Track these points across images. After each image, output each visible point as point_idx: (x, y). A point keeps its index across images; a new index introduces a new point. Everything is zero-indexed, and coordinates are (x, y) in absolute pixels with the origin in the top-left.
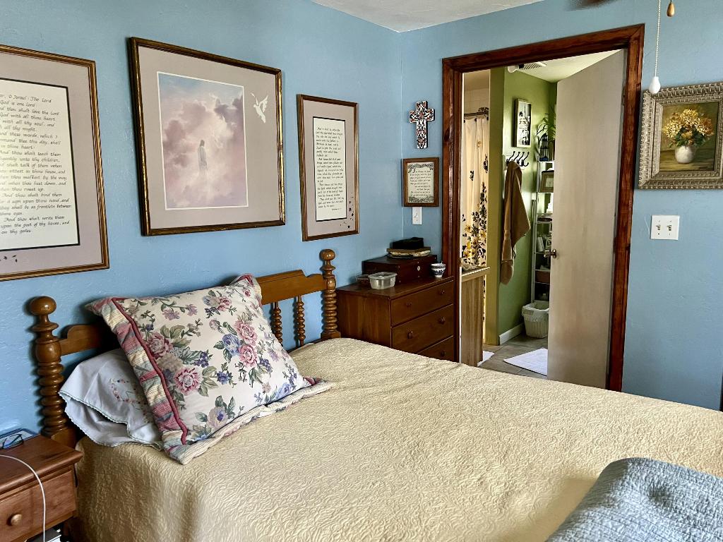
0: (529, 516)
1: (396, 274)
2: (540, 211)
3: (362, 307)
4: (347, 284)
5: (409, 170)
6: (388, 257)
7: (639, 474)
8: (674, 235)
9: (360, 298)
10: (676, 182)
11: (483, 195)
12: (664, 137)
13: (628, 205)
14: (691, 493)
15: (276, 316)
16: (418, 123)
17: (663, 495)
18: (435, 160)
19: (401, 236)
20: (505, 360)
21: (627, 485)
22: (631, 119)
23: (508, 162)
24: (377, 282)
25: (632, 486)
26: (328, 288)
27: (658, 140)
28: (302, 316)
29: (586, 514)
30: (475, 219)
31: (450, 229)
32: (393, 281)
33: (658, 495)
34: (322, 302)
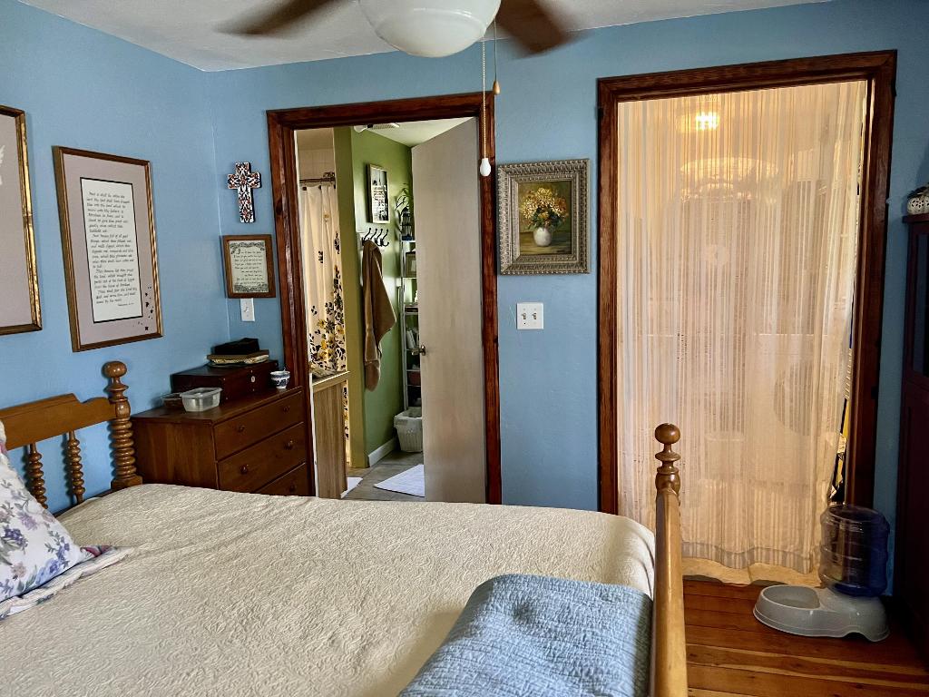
0: (389, 669)
1: (220, 390)
2: (407, 300)
3: (173, 437)
4: (149, 407)
5: (231, 250)
6: (210, 366)
7: (503, 593)
8: (539, 324)
9: (168, 426)
10: (537, 267)
11: (336, 281)
12: (522, 217)
13: (492, 292)
14: (553, 603)
15: (33, 464)
16: (239, 190)
17: (527, 611)
18: (267, 238)
19: (227, 338)
20: (376, 485)
21: (491, 608)
22: (488, 196)
23: (363, 242)
24: (194, 402)
25: (497, 608)
26: (118, 416)
27: (517, 221)
28: (77, 459)
29: (446, 650)
30: (328, 311)
31: (293, 325)
32: (216, 399)
33: (522, 612)
34: (110, 437)
